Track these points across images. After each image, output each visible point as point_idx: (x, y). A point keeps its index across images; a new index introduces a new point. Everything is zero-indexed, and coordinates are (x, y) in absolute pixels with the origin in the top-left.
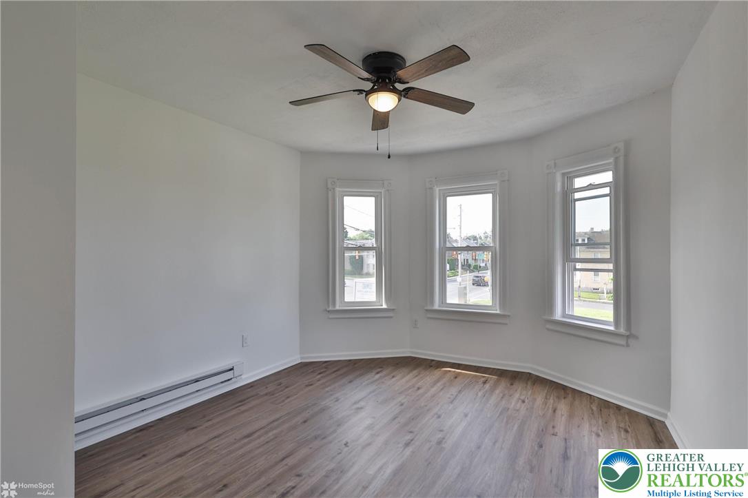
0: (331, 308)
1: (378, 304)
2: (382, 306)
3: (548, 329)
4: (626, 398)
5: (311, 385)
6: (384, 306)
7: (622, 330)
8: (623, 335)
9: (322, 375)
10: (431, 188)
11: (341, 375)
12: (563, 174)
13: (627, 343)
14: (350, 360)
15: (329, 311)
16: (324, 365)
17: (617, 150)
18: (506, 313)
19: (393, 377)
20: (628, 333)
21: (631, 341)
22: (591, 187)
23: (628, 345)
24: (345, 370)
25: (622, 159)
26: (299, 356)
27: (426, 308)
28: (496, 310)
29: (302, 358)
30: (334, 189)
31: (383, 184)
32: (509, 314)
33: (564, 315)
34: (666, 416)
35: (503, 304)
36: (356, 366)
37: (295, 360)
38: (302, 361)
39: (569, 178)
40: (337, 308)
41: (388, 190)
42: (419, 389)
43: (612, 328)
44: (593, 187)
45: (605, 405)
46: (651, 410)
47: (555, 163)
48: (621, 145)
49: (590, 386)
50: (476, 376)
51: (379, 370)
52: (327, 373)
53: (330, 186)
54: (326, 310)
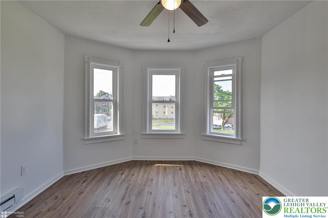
0: (86, 138)
1: (115, 133)
2: (117, 133)
3: (203, 140)
4: (243, 167)
5: (82, 193)
6: (119, 134)
7: (239, 138)
8: (240, 140)
9: (86, 183)
10: (146, 69)
11: (99, 180)
12: (210, 69)
13: (241, 143)
14: (99, 169)
15: (84, 140)
16: (83, 175)
17: (238, 60)
18: (183, 133)
19: (133, 175)
20: (241, 139)
21: (243, 143)
22: (223, 76)
23: (242, 144)
24: (99, 176)
25: (240, 65)
26: (63, 172)
27: (142, 133)
28: (178, 132)
29: (65, 173)
30: (89, 62)
31: (119, 63)
32: (184, 133)
33: (210, 132)
34: (258, 172)
35: (182, 129)
36: (105, 171)
37: (60, 175)
38: (66, 175)
39: (213, 71)
40: (90, 137)
41: (122, 68)
42: (152, 180)
43: (235, 137)
44: (224, 76)
45: (235, 172)
46: (253, 171)
47: (208, 64)
48: (240, 59)
49: (227, 164)
50: (174, 166)
51: (122, 172)
52: (89, 180)
53: (86, 60)
54: (83, 139)
